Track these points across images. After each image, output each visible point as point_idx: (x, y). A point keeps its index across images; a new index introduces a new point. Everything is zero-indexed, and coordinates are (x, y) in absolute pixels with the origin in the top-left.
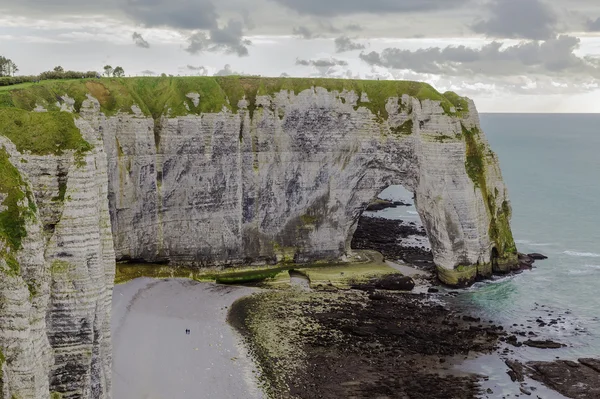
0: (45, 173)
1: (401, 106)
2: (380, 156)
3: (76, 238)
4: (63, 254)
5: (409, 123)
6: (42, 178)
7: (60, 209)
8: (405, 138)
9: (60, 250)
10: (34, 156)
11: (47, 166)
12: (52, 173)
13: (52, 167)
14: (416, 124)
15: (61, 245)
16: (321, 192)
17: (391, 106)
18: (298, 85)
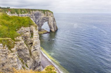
0: (27, 32)
1: (47, 13)
2: (45, 18)
3: (37, 46)
4: (35, 50)
5: (48, 15)
6: (27, 33)
7: (32, 40)
8: (47, 16)
9: (34, 49)
10: (24, 28)
11: (28, 30)
12: (29, 31)
13: (29, 30)
14: (49, 15)
15: (34, 48)
16: (38, 23)
17: (46, 13)
18: (35, 10)
